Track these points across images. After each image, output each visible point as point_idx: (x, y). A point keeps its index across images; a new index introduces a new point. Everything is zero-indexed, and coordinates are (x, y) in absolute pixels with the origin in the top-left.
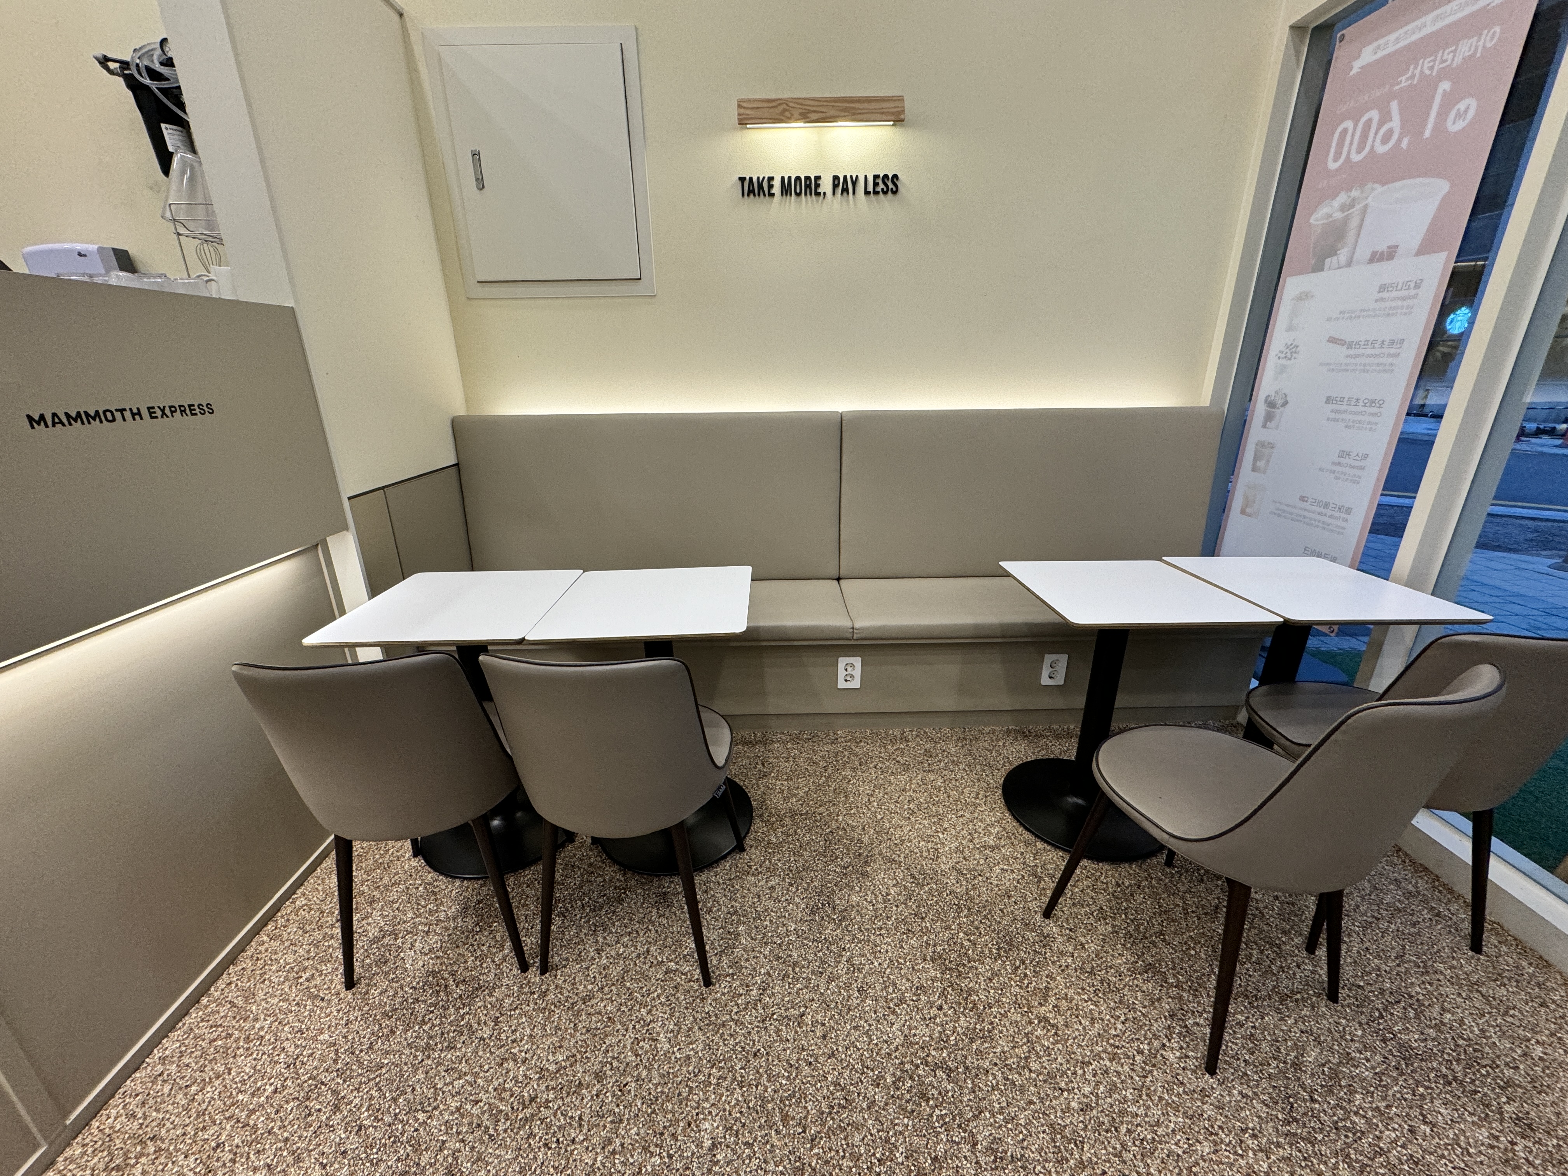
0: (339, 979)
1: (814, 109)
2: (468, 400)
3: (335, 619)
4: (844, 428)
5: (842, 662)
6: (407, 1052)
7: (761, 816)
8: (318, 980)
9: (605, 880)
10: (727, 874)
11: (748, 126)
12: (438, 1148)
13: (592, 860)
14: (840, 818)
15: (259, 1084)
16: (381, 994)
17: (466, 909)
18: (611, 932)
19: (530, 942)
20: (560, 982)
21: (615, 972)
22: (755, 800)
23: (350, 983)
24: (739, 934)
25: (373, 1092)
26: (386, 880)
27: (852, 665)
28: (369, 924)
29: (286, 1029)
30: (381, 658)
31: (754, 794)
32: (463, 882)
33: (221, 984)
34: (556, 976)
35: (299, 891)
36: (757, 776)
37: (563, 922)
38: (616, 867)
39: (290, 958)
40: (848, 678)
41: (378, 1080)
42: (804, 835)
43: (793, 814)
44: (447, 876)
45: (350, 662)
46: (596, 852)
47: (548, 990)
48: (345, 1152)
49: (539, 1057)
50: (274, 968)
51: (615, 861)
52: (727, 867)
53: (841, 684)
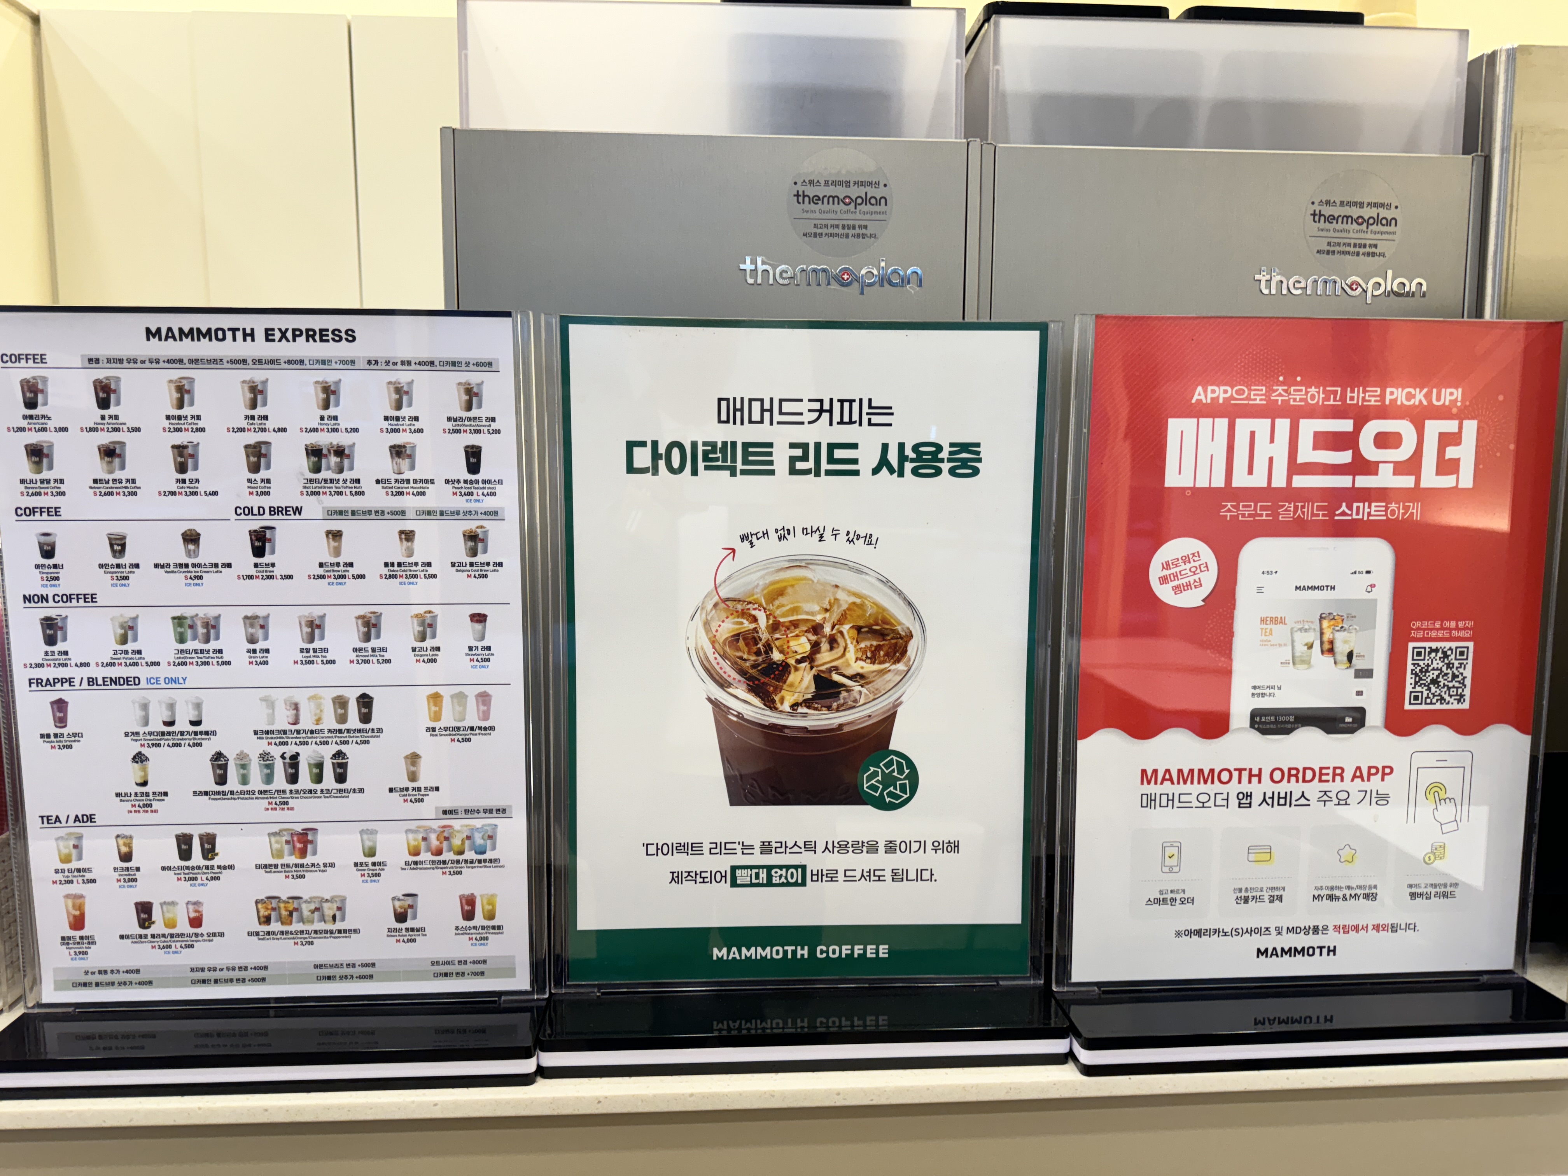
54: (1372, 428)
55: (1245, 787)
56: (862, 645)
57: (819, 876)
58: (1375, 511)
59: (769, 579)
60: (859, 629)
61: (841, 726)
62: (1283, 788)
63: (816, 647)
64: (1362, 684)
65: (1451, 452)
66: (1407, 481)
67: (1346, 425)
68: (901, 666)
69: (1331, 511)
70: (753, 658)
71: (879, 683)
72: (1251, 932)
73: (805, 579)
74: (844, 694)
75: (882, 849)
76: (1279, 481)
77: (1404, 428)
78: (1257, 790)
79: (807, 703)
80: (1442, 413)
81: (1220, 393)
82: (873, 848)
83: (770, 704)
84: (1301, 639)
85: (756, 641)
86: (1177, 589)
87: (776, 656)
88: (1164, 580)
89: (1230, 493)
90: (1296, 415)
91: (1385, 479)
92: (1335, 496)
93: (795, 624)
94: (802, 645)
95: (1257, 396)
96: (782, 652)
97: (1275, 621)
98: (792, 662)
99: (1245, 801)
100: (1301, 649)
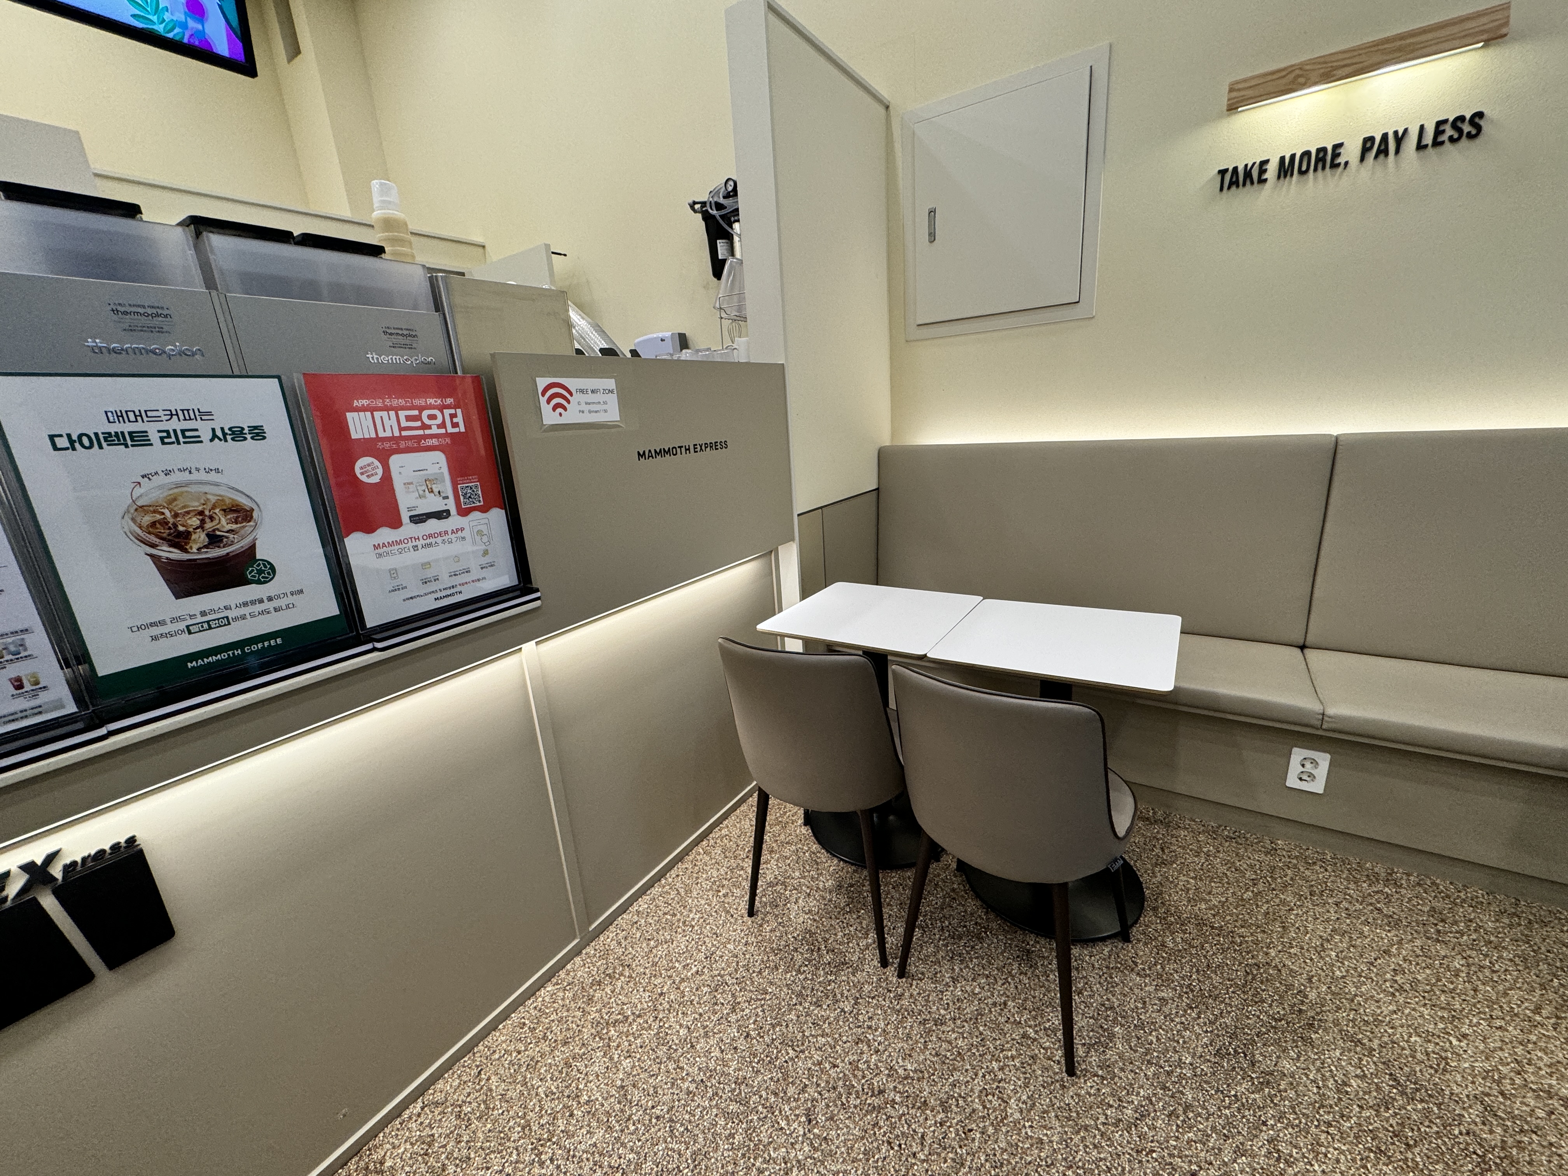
0: (744, 906)
1: (1345, 62)
2: (894, 434)
3: (774, 614)
4: (1338, 456)
5: (1298, 755)
6: (785, 990)
7: (1155, 909)
8: (730, 899)
9: (965, 911)
10: (1104, 960)
11: (1240, 109)
12: (800, 1087)
13: (955, 886)
14: (1273, 953)
15: (688, 961)
16: (771, 931)
17: (840, 887)
18: (967, 967)
19: (893, 941)
20: (915, 993)
21: (970, 1009)
22: (1148, 888)
23: (751, 913)
24: (1114, 1036)
25: (759, 1010)
26: (782, 837)
27: (1314, 762)
28: (768, 869)
29: (708, 927)
30: (801, 651)
31: (1149, 880)
32: (839, 861)
33: (673, 873)
34: (911, 985)
35: (725, 823)
36: (1154, 861)
37: (922, 936)
38: (979, 903)
39: (715, 874)
40: (1305, 777)
41: (763, 1002)
42: (1214, 954)
43: (1201, 923)
44: (828, 851)
45: (780, 649)
46: (960, 879)
47: (903, 994)
48: (735, 1048)
49: (890, 1056)
50: (704, 876)
51: (978, 896)
52: (1105, 952)
53: (1292, 782)
54: (425, 413)
55: (414, 544)
56: (229, 517)
57: (236, 619)
58: (434, 442)
59: (165, 494)
60: (224, 510)
61: (228, 554)
62: (428, 541)
63: (203, 522)
64: (446, 501)
65: (455, 420)
66: (443, 431)
67: (416, 412)
68: (252, 523)
69: (419, 442)
70: (168, 531)
71: (242, 532)
72: (430, 593)
73: (186, 492)
74: (225, 540)
75: (266, 601)
76: (397, 434)
77: (436, 412)
78: (419, 543)
79: (206, 547)
80: (448, 407)
81: (365, 402)
82: (261, 601)
83: (186, 551)
84: (420, 489)
85: (167, 523)
86: (368, 476)
87: (181, 528)
88: (362, 474)
89: (378, 439)
90: (396, 410)
91: (435, 430)
92: (419, 438)
93: (188, 513)
94: (195, 521)
95: (379, 403)
96: (183, 526)
97: (409, 484)
98: (191, 530)
99: (415, 548)
100: (421, 492)
